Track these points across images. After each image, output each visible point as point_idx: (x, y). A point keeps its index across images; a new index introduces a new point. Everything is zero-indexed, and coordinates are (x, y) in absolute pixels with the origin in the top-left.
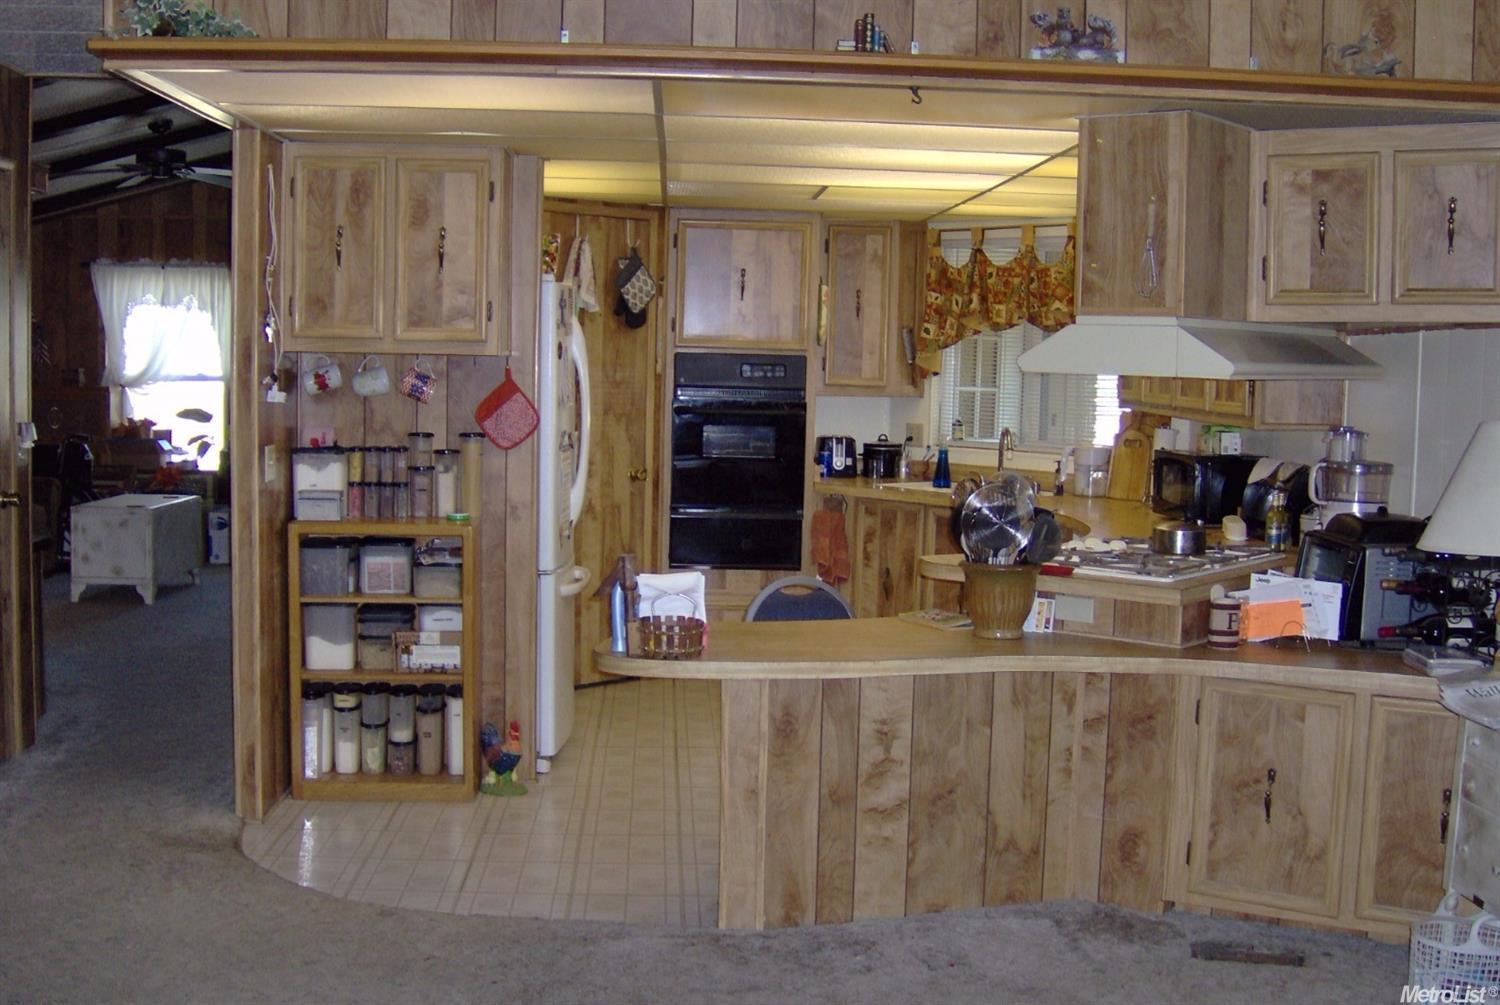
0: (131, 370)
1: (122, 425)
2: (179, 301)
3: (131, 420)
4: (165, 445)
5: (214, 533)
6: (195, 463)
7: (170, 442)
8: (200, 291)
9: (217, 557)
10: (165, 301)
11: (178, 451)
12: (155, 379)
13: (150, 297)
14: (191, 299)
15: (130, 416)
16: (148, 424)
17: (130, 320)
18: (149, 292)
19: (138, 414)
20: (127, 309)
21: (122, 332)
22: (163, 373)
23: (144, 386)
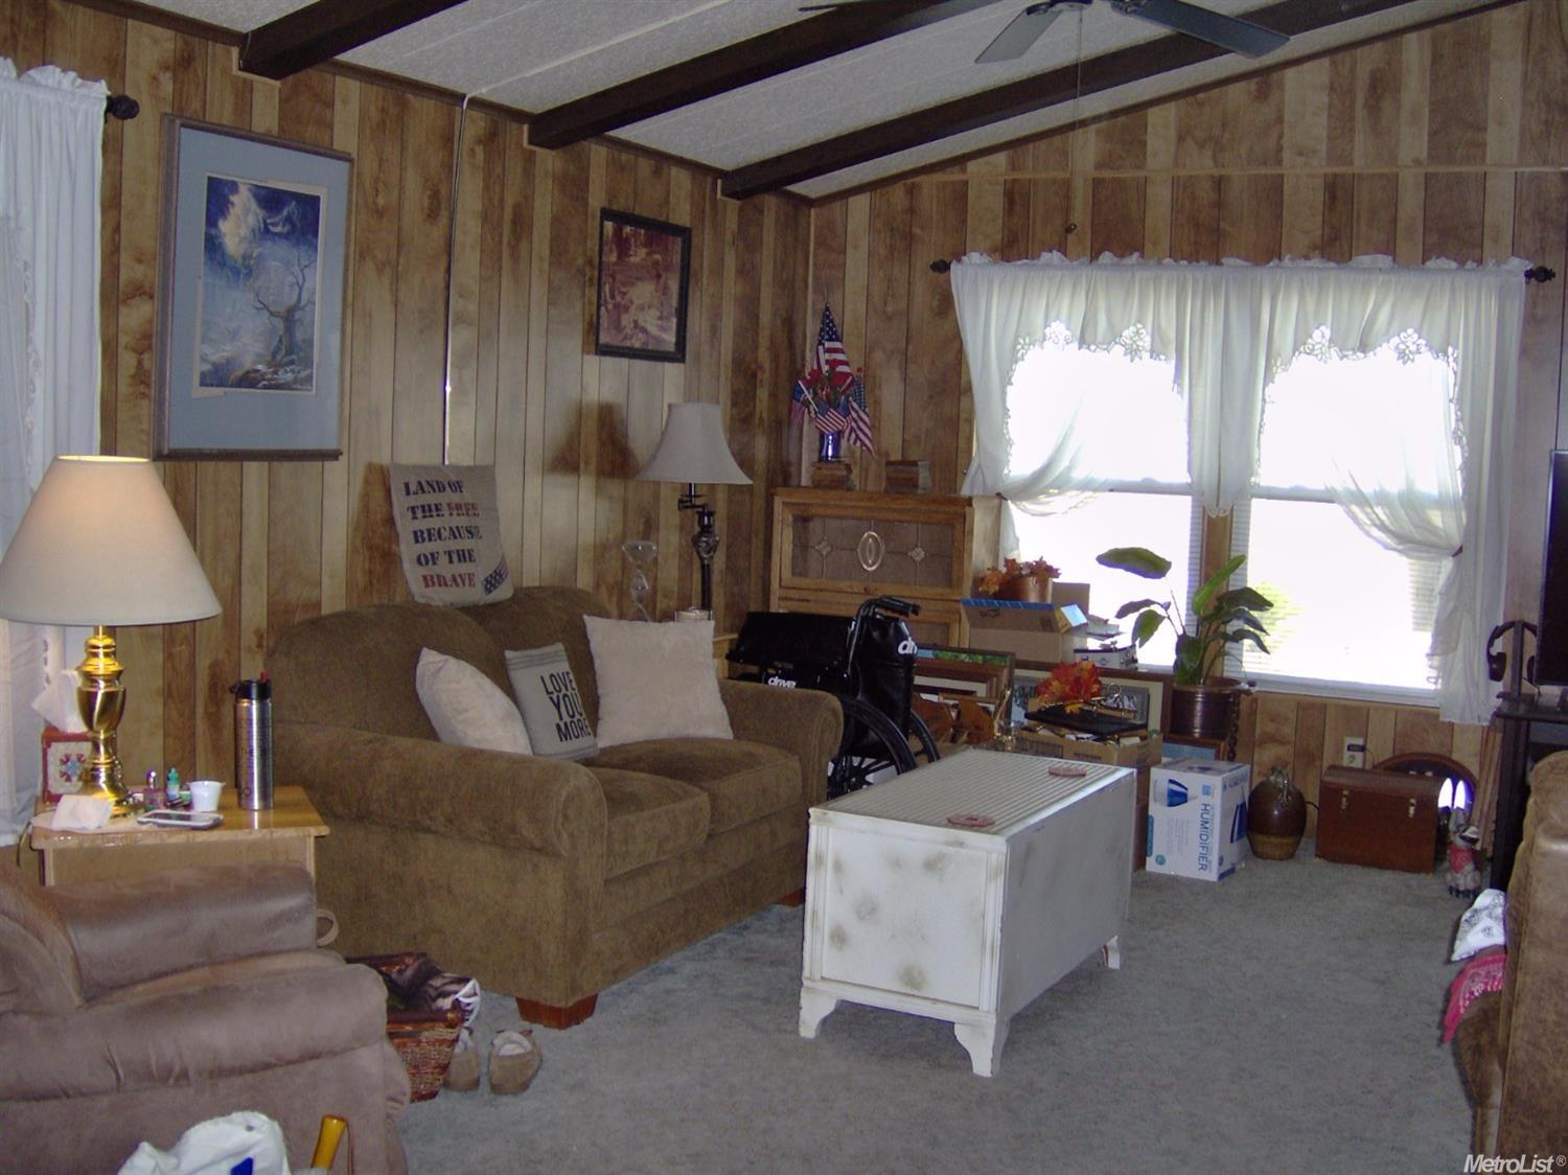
0: (1019, 465)
1: (994, 569)
2: (1114, 337)
3: (1011, 563)
4: (1073, 615)
5: (1157, 810)
6: (1128, 654)
7: (1085, 610)
8: (1156, 316)
9: (1161, 861)
10: (1088, 337)
11: (1098, 626)
12: (1062, 485)
13: (1058, 329)
14: (1137, 333)
15: (1011, 556)
16: (1043, 571)
17: (1021, 372)
18: (1057, 318)
19: (1026, 552)
20: (1014, 351)
21: (1004, 393)
22: (1078, 475)
23: (1042, 498)
